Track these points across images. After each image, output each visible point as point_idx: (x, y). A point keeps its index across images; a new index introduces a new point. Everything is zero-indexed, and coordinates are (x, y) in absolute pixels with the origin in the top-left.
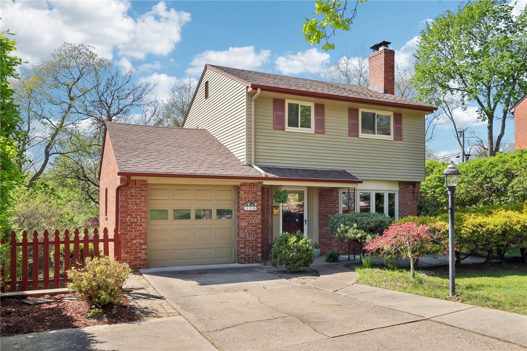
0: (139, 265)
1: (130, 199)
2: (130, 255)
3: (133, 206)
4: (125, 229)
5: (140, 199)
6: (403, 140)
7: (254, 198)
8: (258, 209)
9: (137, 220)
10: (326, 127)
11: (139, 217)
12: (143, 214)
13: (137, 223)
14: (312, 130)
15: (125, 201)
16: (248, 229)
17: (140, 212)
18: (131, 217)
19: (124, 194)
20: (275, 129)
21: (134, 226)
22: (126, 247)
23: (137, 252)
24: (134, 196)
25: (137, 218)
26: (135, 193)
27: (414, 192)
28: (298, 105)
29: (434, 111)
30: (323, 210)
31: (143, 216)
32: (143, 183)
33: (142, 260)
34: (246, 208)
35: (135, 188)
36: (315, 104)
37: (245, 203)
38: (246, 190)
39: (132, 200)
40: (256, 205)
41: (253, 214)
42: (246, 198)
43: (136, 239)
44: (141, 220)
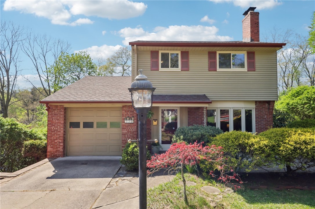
0: (59, 155)
1: (54, 116)
2: (53, 149)
3: (56, 121)
4: (51, 133)
5: (59, 116)
6: (256, 70)
7: (132, 115)
8: (135, 122)
9: (58, 129)
10: (190, 66)
11: (59, 127)
12: (61, 125)
13: (57, 130)
14: (179, 69)
15: (51, 118)
16: (128, 135)
17: (59, 124)
18: (54, 127)
19: (51, 113)
20: (152, 70)
21: (56, 132)
22: (51, 144)
23: (57, 147)
24: (56, 115)
25: (58, 127)
26: (57, 113)
27: (269, 109)
28: (168, 54)
29: (283, 46)
30: (191, 122)
31: (61, 126)
32: (62, 107)
33: (60, 152)
34: (126, 122)
35: (57, 110)
36: (181, 52)
37: (125, 118)
38: (126, 110)
39: (55, 117)
40: (133, 119)
41: (131, 125)
42: (126, 115)
43: (57, 140)
44: (60, 129)
